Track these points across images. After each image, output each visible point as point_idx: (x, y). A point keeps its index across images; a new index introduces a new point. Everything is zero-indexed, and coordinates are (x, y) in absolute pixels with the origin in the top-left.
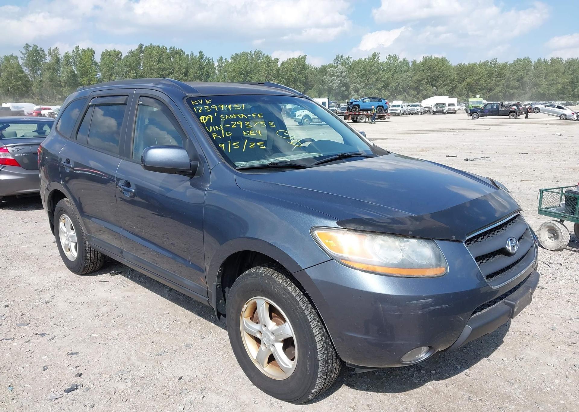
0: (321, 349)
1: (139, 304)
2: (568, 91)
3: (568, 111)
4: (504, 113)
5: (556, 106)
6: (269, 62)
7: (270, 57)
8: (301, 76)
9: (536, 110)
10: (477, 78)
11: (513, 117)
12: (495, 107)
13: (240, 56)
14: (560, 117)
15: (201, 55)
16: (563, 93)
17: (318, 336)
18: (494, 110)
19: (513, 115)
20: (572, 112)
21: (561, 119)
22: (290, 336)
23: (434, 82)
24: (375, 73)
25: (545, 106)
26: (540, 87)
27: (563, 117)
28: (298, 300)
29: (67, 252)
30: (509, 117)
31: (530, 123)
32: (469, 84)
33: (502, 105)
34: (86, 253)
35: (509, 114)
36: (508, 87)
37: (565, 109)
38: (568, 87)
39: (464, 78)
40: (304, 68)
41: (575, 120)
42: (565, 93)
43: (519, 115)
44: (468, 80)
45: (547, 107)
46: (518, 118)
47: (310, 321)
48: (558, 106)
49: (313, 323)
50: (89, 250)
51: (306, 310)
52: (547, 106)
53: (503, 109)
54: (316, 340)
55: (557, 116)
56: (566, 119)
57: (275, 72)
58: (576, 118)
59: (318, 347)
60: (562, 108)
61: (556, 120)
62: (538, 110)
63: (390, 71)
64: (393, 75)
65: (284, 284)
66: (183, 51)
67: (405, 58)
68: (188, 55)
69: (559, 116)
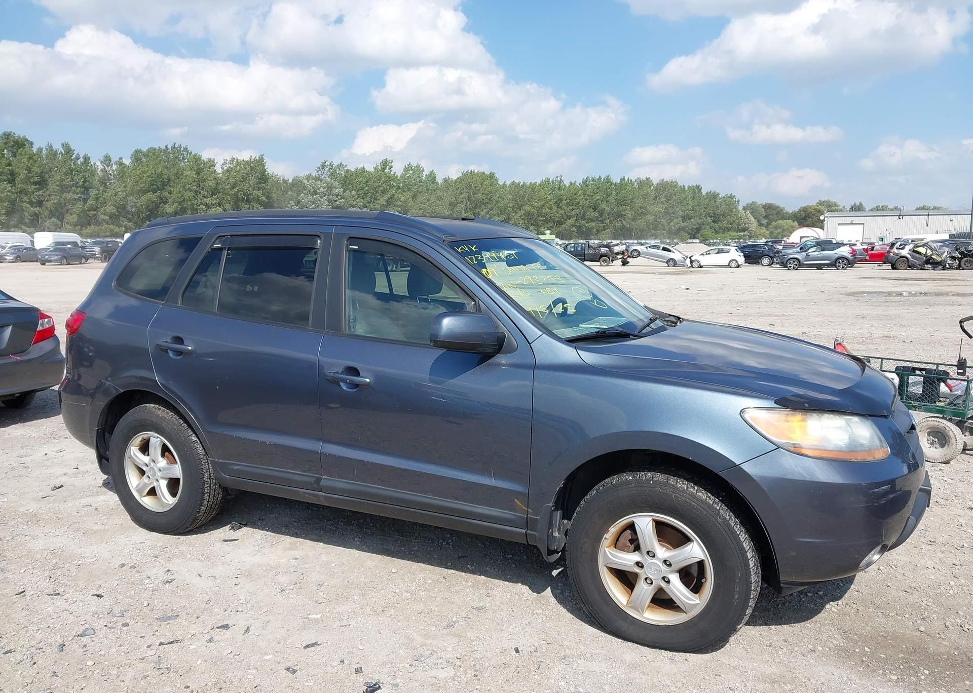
0: (754, 568)
1: (334, 565)
2: (662, 225)
3: (676, 256)
4: (591, 257)
5: (661, 248)
6: (201, 168)
7: (200, 157)
8: (260, 193)
9: (635, 254)
10: (540, 204)
11: (606, 264)
12: (579, 249)
13: (146, 155)
14: (667, 263)
15: (68, 151)
16: (656, 228)
17: (749, 551)
18: (578, 253)
19: (605, 261)
20: (682, 255)
21: (669, 266)
22: (700, 560)
23: (477, 211)
24: (384, 192)
25: (647, 248)
26: (625, 219)
27: (671, 263)
28: (718, 508)
29: (143, 499)
30: (599, 263)
31: (632, 272)
32: (528, 214)
33: (589, 245)
34: (203, 494)
35: (599, 259)
36: (583, 218)
37: (673, 252)
38: (662, 220)
39: (522, 205)
40: (264, 178)
41: (689, 268)
42: (658, 228)
43: (612, 261)
44: (527, 208)
45: (649, 249)
46: (612, 264)
47: (738, 533)
48: (663, 248)
49: (741, 535)
50: (209, 488)
51: (731, 520)
52: (650, 247)
53: (591, 251)
54: (748, 556)
55: (664, 262)
56: (674, 266)
57: (212, 184)
58: (689, 265)
59: (751, 566)
60: (669, 251)
61: (663, 267)
62: (637, 253)
63: (409, 189)
64: (414, 197)
65: (691, 490)
66: (27, 140)
67: (433, 170)
68: (40, 150)
69: (666, 261)
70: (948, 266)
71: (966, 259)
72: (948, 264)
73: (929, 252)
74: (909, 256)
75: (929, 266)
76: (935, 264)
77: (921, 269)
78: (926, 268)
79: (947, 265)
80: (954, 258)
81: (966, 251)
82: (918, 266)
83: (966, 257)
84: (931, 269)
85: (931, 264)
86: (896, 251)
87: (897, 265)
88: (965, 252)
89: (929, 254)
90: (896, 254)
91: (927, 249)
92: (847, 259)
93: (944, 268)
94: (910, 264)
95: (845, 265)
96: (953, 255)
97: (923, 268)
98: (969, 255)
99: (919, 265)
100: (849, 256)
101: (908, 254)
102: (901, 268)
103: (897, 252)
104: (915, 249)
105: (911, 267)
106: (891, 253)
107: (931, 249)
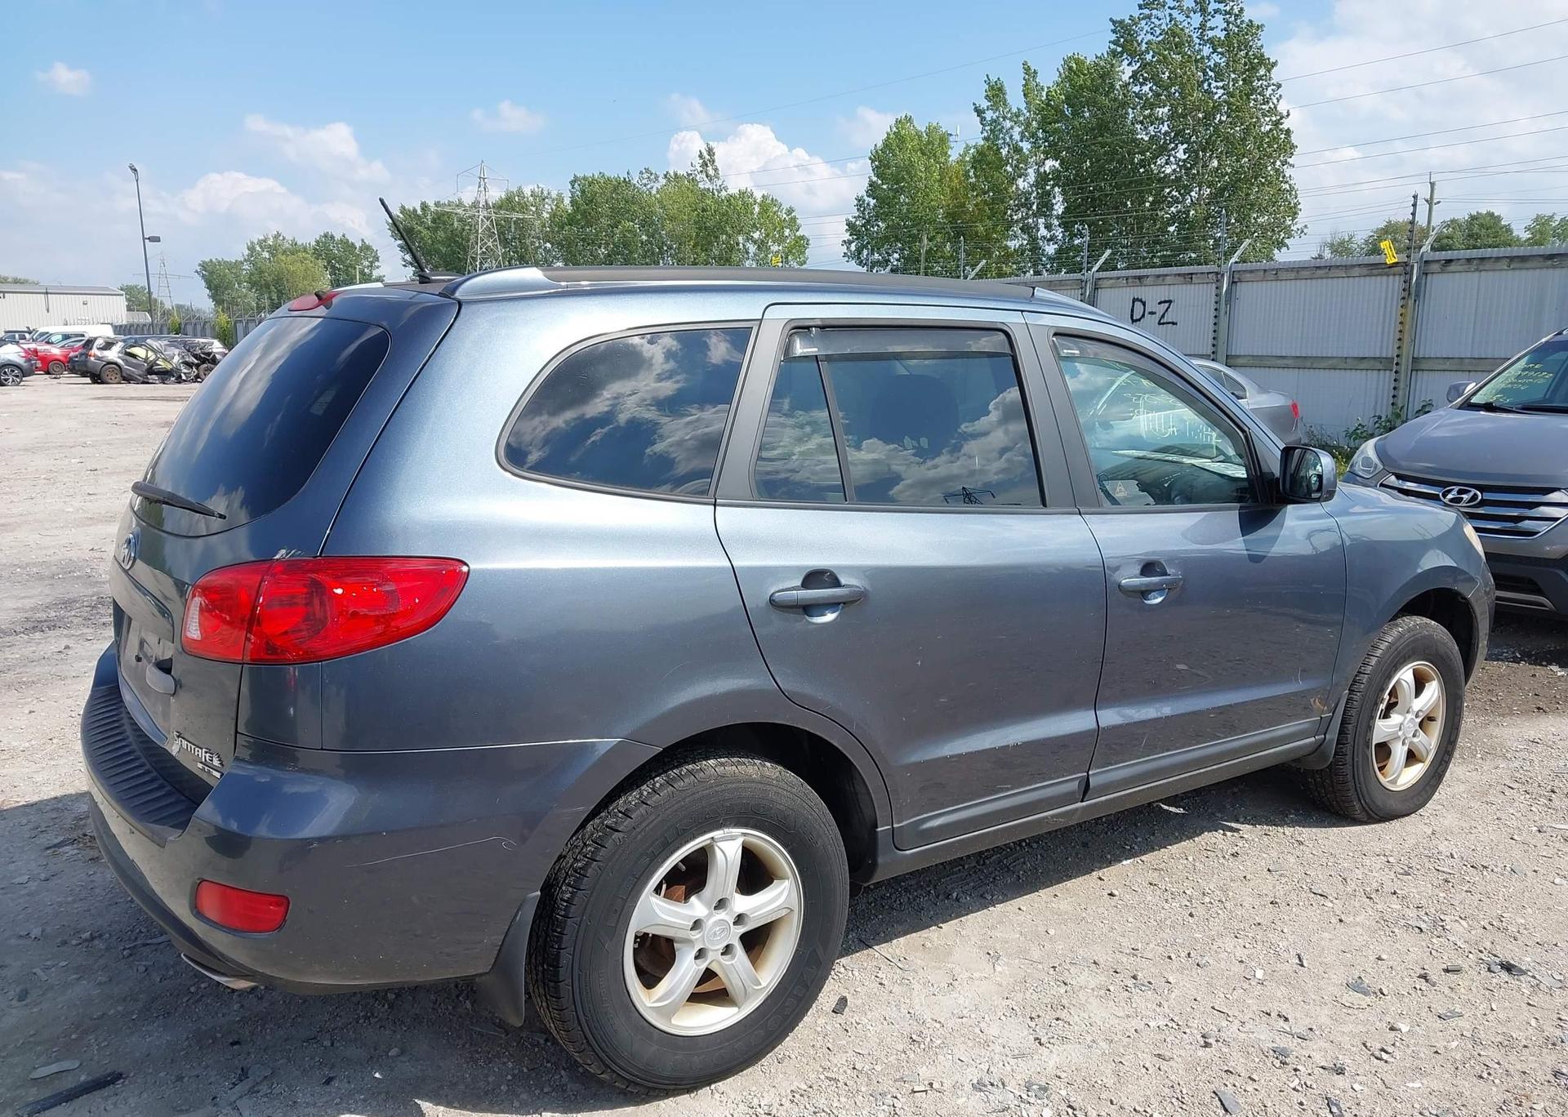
70: (184, 377)
71: (205, 365)
72: (185, 374)
73: (152, 356)
74: (120, 362)
75: (154, 377)
76: (165, 375)
77: (143, 383)
78: (151, 381)
79: (183, 375)
80: (189, 365)
81: (203, 354)
82: (139, 378)
83: (203, 363)
84: (157, 382)
85: (156, 373)
86: (99, 353)
87: (104, 376)
88: (203, 356)
89: (151, 359)
90: (99, 359)
91: (147, 351)
92: (18, 366)
93: (179, 380)
94: (124, 375)
95: (17, 376)
96: (187, 360)
97: (145, 380)
98: (208, 360)
99: (139, 375)
100: (21, 361)
101: (119, 357)
102: (110, 381)
103: (100, 356)
104: (128, 350)
105: (128, 379)
106: (90, 356)
107: (153, 350)
